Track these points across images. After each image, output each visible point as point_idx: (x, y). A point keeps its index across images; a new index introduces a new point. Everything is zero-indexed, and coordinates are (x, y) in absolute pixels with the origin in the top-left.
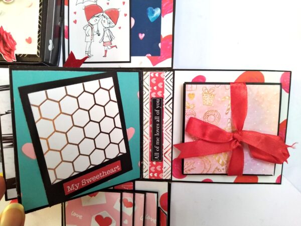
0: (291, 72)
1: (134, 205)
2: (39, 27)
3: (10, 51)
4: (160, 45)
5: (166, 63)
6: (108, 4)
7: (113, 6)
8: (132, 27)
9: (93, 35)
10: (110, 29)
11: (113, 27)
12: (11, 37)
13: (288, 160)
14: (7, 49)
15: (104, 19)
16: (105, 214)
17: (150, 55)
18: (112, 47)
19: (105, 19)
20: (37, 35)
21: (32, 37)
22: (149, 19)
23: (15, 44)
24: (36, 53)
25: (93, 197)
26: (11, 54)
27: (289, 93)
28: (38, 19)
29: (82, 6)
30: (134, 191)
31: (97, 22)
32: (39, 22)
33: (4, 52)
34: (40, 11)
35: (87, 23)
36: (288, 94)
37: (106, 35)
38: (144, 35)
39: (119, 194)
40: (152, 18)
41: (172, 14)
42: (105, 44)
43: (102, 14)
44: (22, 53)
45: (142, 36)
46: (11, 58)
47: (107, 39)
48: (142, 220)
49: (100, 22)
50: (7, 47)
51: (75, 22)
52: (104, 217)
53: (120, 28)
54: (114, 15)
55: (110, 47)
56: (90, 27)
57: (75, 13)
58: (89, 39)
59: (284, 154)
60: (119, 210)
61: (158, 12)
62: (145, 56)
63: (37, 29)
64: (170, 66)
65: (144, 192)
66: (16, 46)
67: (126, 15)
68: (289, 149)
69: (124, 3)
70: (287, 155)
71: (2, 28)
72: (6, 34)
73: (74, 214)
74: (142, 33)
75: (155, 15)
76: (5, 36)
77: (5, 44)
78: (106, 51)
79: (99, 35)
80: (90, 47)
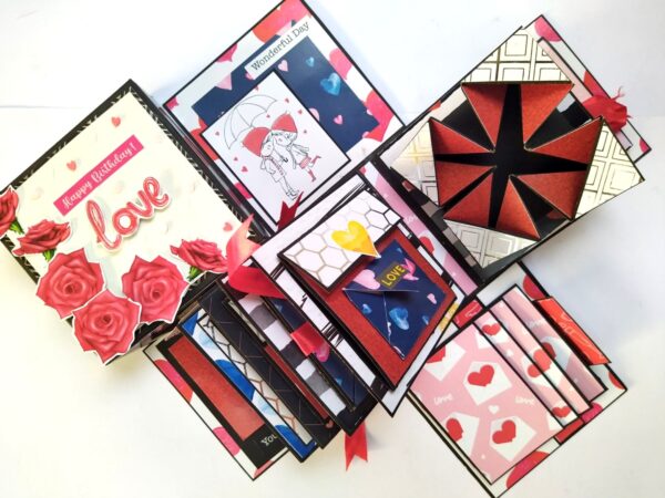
0: (542, 16)
1: (501, 324)
2: (226, 203)
3: (216, 258)
4: (369, 112)
5: (393, 126)
6: (268, 116)
7: (275, 114)
8: (318, 119)
9: (279, 167)
10: (295, 142)
12: (203, 243)
13: (629, 113)
14: (210, 260)
15: (277, 138)
16: (476, 367)
17: (367, 133)
18: (314, 162)
19: (280, 137)
20: (231, 213)
22: (331, 95)
23: (215, 246)
25: (444, 359)
26: (220, 261)
27: (561, 39)
28: (217, 196)
29: (239, 144)
30: (486, 309)
31: (272, 148)
32: (220, 197)
33: (208, 266)
34: (210, 184)
35: (261, 159)
36: (561, 42)
37: (295, 154)
38: (340, 117)
39: (472, 326)
40: (334, 90)
41: (353, 68)
42: (302, 166)
43: (270, 134)
45: (339, 120)
46: (223, 265)
47: (300, 158)
50: (208, 258)
51: (245, 169)
52: (478, 371)
53: (305, 132)
54: (286, 123)
55: (311, 164)
56: (268, 162)
57: (236, 159)
58: (278, 175)
59: (618, 110)
60: (489, 345)
61: (335, 78)
62: (361, 138)
63: (225, 207)
64: (401, 126)
65: (500, 298)
66: (218, 247)
67: (300, 112)
68: (618, 101)
69: (287, 100)
70: (623, 109)
71: (184, 243)
72: (195, 243)
73: (439, 401)
74: (336, 116)
75: (335, 85)
76: (195, 247)
77: (203, 257)
78: (311, 173)
79: (287, 161)
80: (286, 183)
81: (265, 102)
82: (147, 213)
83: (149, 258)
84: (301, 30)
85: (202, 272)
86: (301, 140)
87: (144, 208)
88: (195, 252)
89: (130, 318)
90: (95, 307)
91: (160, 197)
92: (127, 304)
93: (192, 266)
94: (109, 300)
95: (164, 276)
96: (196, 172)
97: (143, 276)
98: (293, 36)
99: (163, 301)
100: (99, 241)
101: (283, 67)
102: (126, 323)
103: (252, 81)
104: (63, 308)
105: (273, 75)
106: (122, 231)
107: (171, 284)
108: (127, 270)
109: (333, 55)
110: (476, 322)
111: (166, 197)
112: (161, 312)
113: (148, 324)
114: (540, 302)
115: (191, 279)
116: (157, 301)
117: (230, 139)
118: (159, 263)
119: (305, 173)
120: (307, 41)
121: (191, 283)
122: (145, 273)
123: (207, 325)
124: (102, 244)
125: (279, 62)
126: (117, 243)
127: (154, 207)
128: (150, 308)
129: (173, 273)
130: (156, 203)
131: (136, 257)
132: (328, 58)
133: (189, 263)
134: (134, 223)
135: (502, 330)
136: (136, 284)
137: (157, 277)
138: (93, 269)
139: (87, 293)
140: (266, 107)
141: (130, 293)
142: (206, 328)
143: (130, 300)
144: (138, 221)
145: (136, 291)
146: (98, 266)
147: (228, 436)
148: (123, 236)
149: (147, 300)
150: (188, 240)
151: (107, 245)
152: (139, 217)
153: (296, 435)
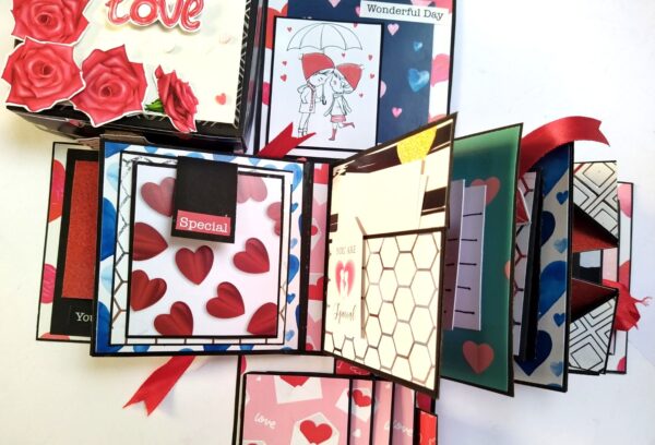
0: (632, 184)
1: (373, 403)
2: (240, 78)
3: (186, 114)
6: (344, 55)
7: (351, 59)
8: (382, 94)
9: (313, 102)
10: (345, 95)
11: (350, 93)
12: (189, 91)
13: (638, 323)
14: (180, 110)
15: (335, 78)
16: (319, 419)
18: (346, 125)
19: (337, 80)
20: (236, 91)
21: (227, 94)
22: (409, 87)
23: (196, 103)
24: (232, 122)
25: (298, 387)
26: (187, 118)
27: (631, 216)
28: (238, 66)
29: (299, 54)
31: (322, 82)
32: (241, 71)
33: (173, 114)
34: (243, 52)
35: (305, 82)
36: (629, 219)
37: (336, 104)
38: (400, 110)
39: (347, 381)
40: (415, 85)
41: (447, 82)
42: (333, 119)
43: (331, 70)
44: (208, 119)
45: (397, 112)
46: (186, 125)
47: (337, 111)
48: (388, 428)
49: (327, 83)
50: (181, 107)
51: (284, 78)
52: (317, 424)
53: (361, 95)
54: (352, 74)
55: (341, 125)
56: (308, 90)
57: (285, 63)
58: (306, 108)
60: (347, 411)
61: (425, 77)
63: (236, 82)
66: (198, 106)
67: (372, 76)
68: (638, 305)
69: (370, 57)
70: (636, 316)
71: (173, 74)
72: (182, 85)
73: (261, 419)
74: (398, 107)
75: (420, 82)
76: (178, 87)
77: (177, 102)
78: (335, 131)
79: (324, 103)
80: (307, 121)
81: (352, 42)
82: (169, 21)
83: (132, 58)
84: (433, 15)
85: (163, 112)
86: (352, 98)
87: (170, 15)
88: (175, 92)
89: (66, 88)
90: (49, 52)
91: (192, 19)
92: (75, 75)
93: (160, 100)
94: (65, 57)
95: (129, 84)
96: (242, 31)
97: (111, 66)
98: (422, 13)
99: (105, 102)
100: (108, 5)
101: (393, 29)
102: (59, 89)
103: (357, 16)
104: (22, 27)
105: (378, 28)
106: (134, 15)
107: (128, 96)
108: (105, 48)
109: (441, 57)
110: (354, 381)
111: (198, 25)
112: (96, 109)
113: (75, 108)
114: (423, 413)
115: (149, 109)
116: (102, 98)
117: (296, 43)
118: (136, 70)
119: (330, 126)
120: (430, 27)
121: (146, 113)
122: (116, 66)
123: (128, 162)
124: (108, 9)
125: (393, 22)
126: (120, 20)
127: (179, 22)
128: (91, 97)
129: (139, 89)
130: (185, 21)
131: (124, 46)
132: (434, 56)
133: (161, 95)
134: (149, 18)
135: (369, 408)
136: (100, 66)
137: (122, 79)
138: (80, 23)
139: (56, 35)
140: (349, 46)
141: (87, 68)
142: (124, 163)
143: (81, 73)
144: (155, 20)
145: (94, 72)
146: (87, 23)
147: (53, 281)
148: (131, 20)
149: (95, 89)
150: (179, 77)
151: (111, 15)
152: (159, 18)
153: (111, 327)
